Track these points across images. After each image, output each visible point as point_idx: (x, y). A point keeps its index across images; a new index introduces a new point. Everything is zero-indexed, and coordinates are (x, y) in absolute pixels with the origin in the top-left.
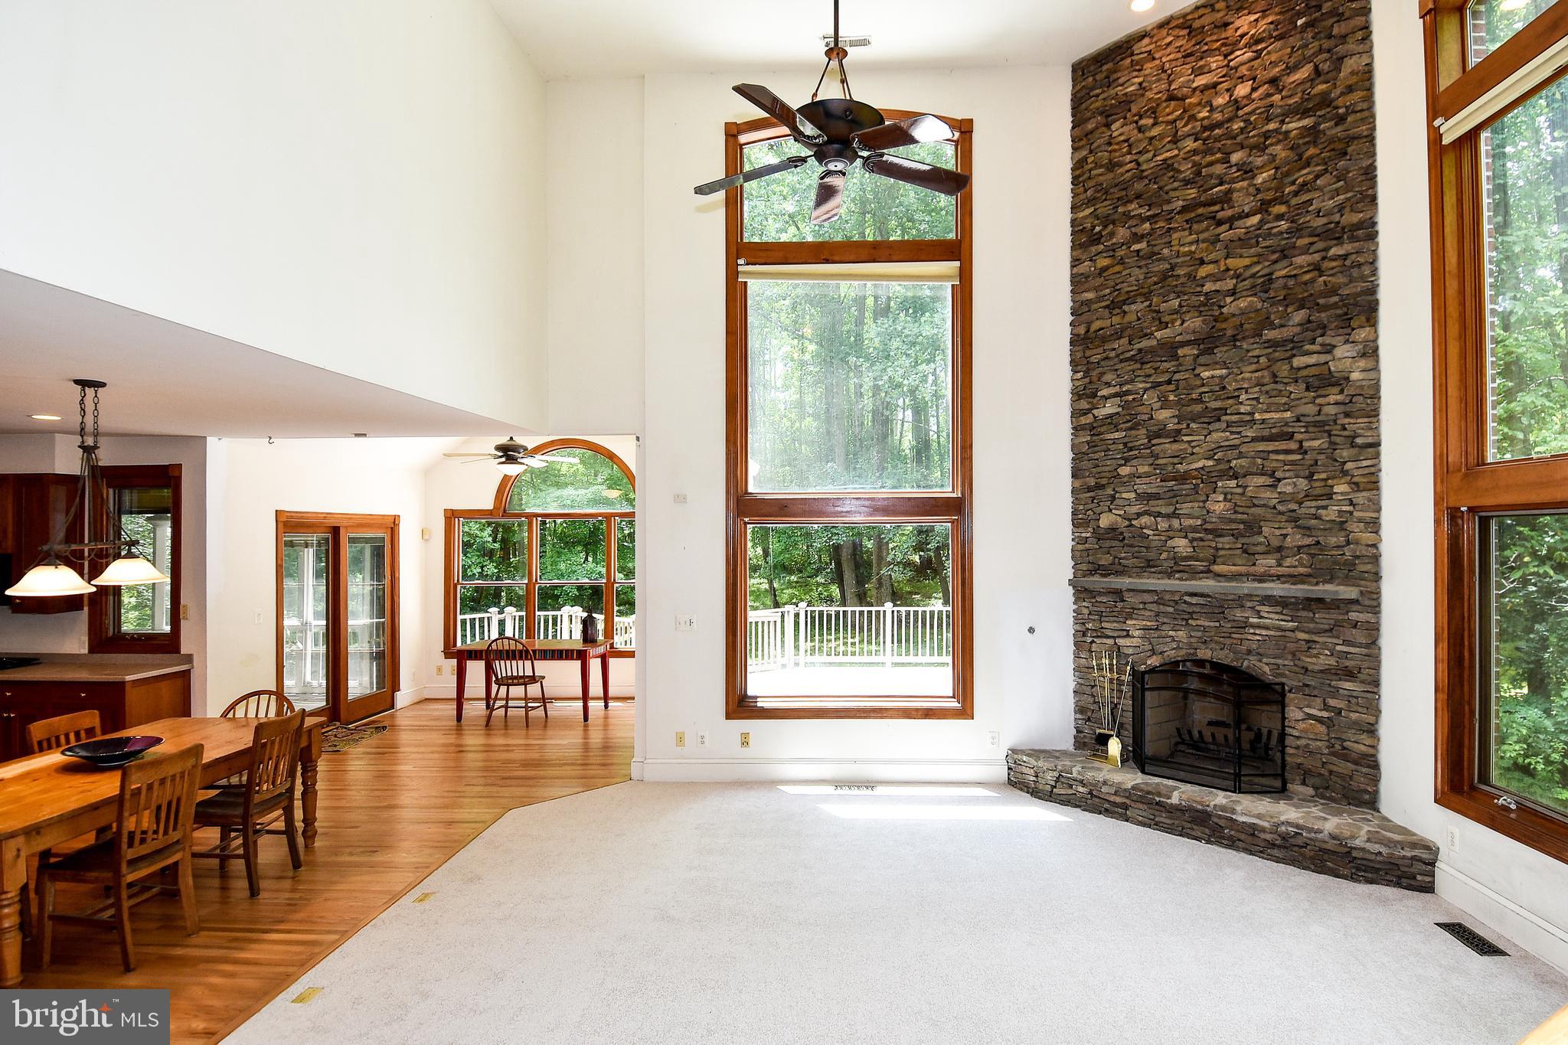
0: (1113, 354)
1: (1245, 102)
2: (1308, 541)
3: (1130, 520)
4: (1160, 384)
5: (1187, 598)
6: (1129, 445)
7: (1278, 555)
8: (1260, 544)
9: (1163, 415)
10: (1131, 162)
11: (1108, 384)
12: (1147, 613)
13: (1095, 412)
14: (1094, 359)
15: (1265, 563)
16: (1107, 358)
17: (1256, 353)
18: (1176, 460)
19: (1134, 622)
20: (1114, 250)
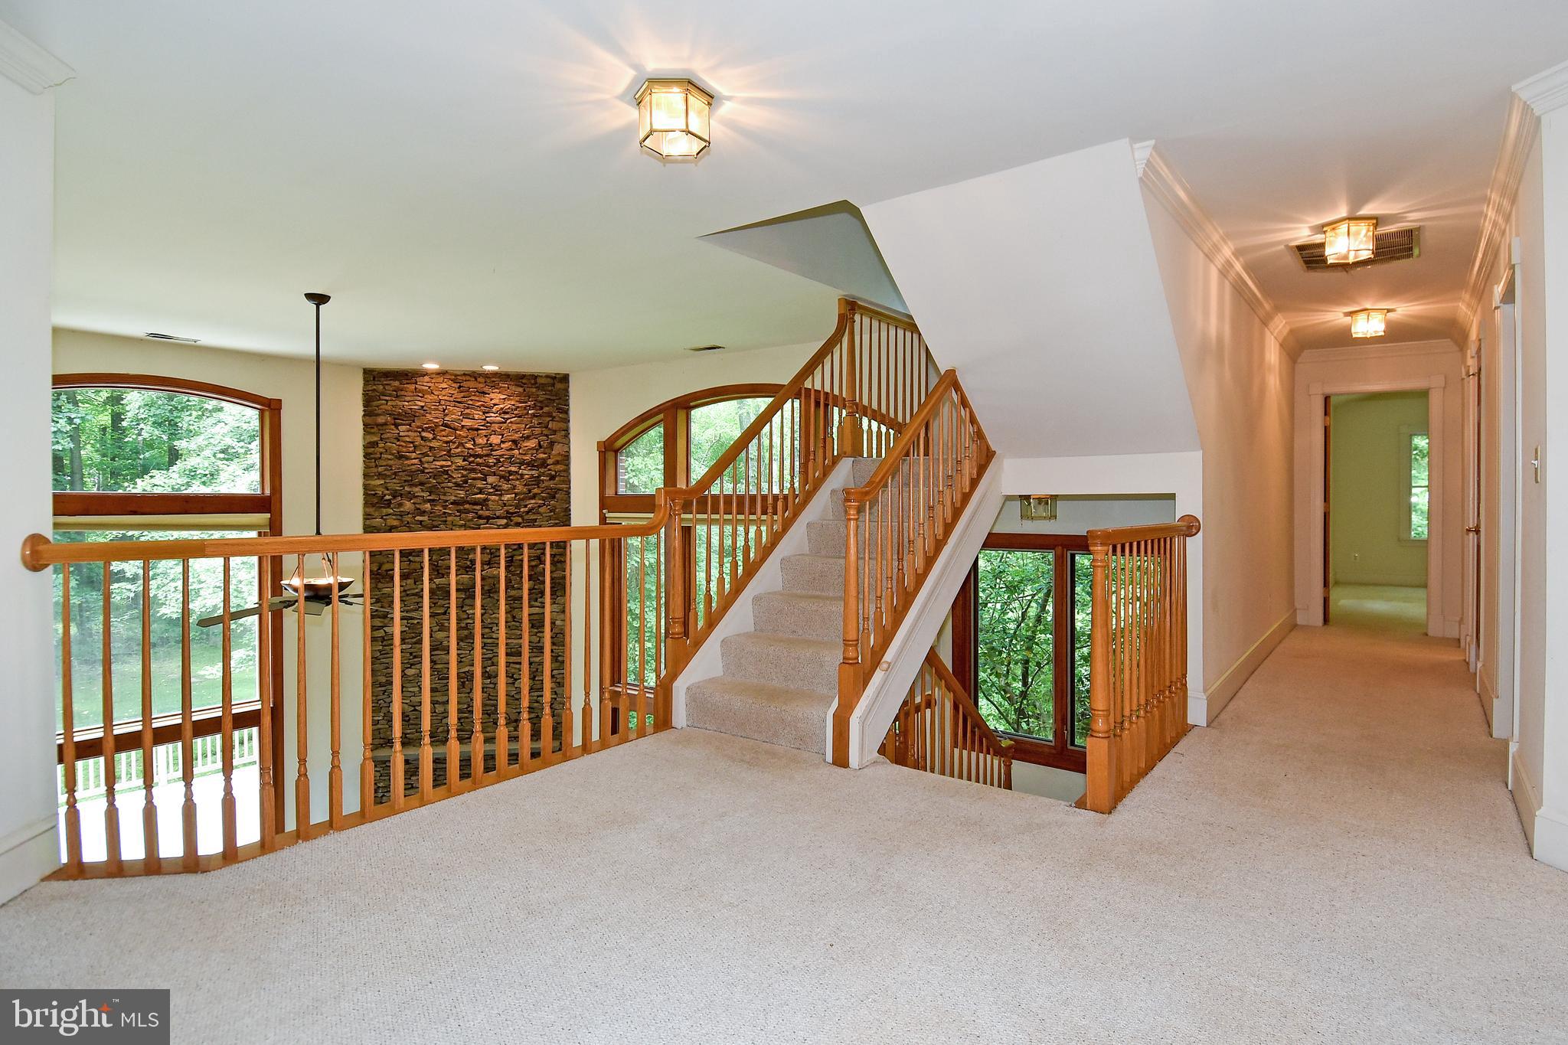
1: (496, 448)
3: (414, 706)
4: (439, 614)
6: (414, 654)
10: (415, 459)
20: (401, 516)
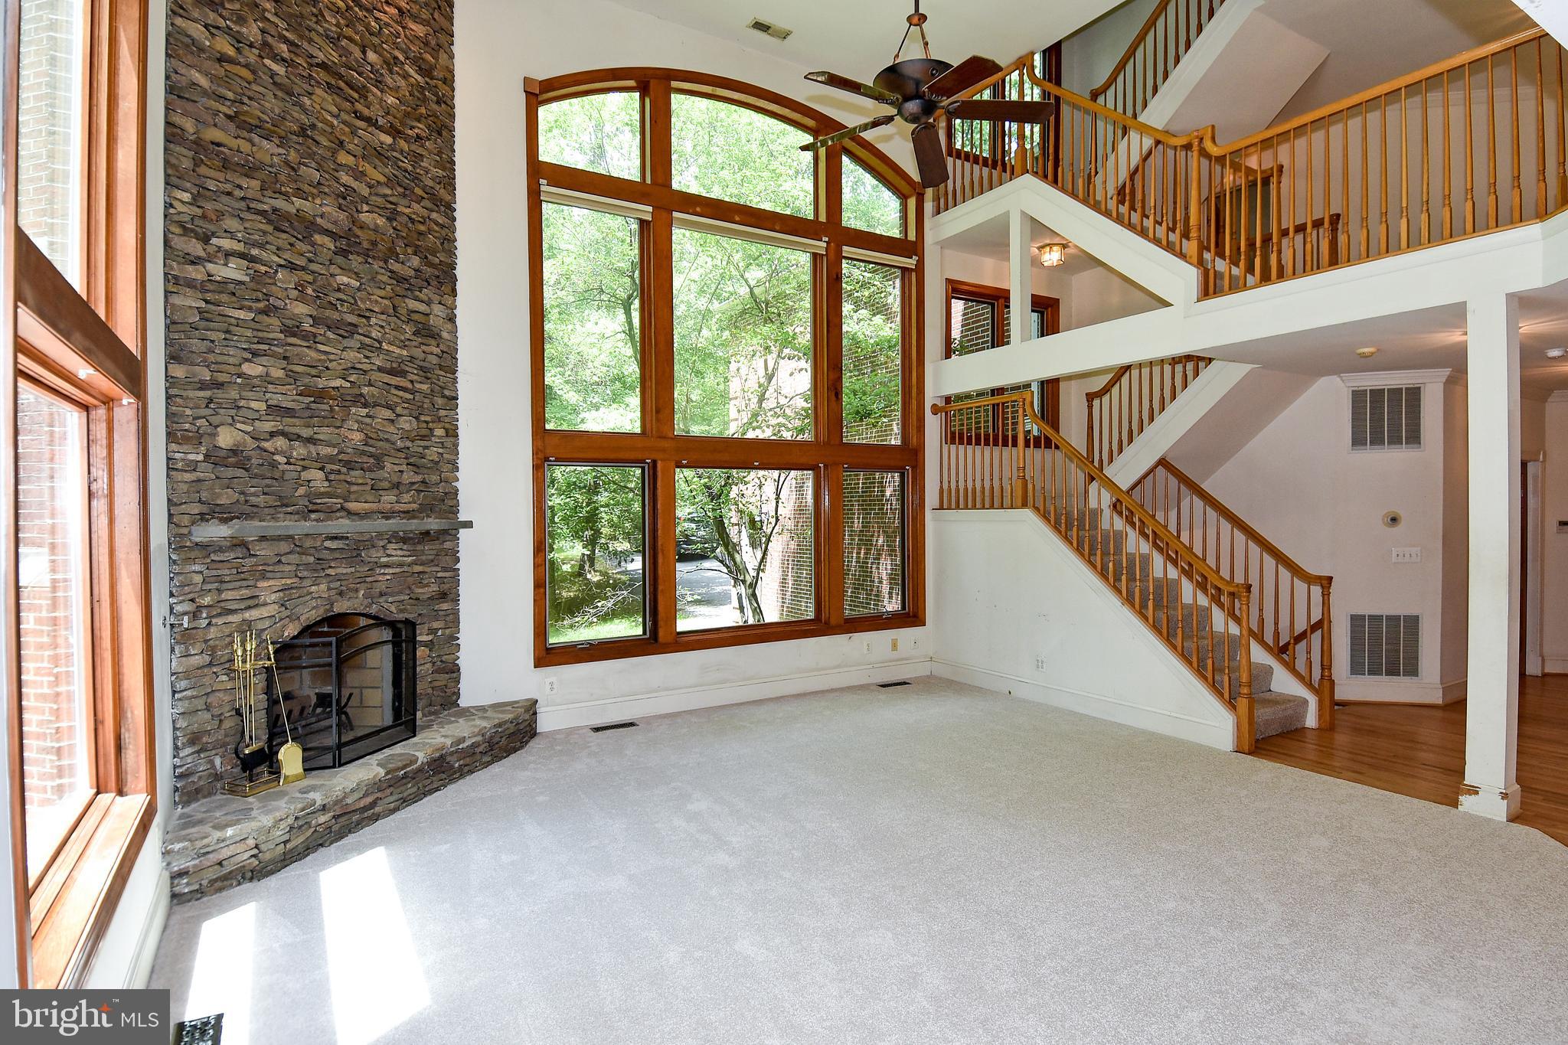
0: (238, 193)
2: (419, 478)
3: (258, 441)
5: (328, 544)
7: (395, 491)
8: (385, 479)
9: (300, 309)
11: (231, 235)
12: (287, 568)
13: (210, 266)
14: (212, 185)
15: (389, 498)
16: (229, 194)
17: (385, 278)
18: (313, 372)
19: (271, 583)
